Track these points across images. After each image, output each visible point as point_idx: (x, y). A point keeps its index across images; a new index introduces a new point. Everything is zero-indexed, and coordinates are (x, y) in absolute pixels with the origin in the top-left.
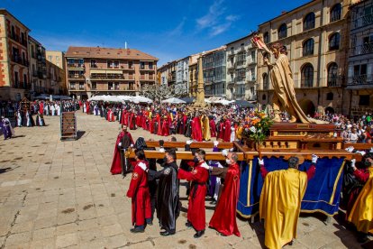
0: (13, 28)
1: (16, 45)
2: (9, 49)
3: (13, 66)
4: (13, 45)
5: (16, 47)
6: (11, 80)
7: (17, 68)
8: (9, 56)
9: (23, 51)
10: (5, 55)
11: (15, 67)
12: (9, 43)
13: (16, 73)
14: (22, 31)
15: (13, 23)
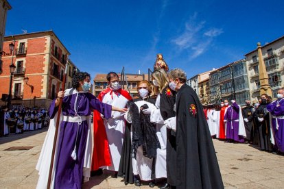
0: (56, 48)
1: (57, 62)
2: (51, 64)
3: (51, 79)
4: (54, 62)
5: (57, 64)
6: (48, 91)
7: (55, 81)
8: (50, 70)
9: (62, 68)
10: (46, 69)
11: (53, 80)
12: (51, 59)
13: (54, 86)
14: (64, 52)
15: (57, 44)
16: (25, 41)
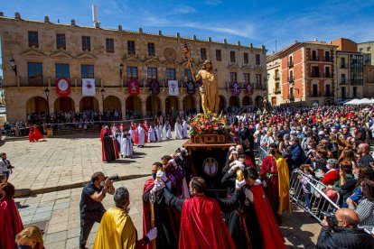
0: (314, 52)
2: (308, 69)
3: (310, 81)
4: (312, 65)
5: (316, 65)
6: (307, 91)
7: (315, 81)
8: (307, 74)
9: (326, 66)
10: (303, 75)
11: (313, 81)
12: (308, 65)
13: (315, 85)
14: (327, 50)
15: (313, 48)
16: (291, 55)
